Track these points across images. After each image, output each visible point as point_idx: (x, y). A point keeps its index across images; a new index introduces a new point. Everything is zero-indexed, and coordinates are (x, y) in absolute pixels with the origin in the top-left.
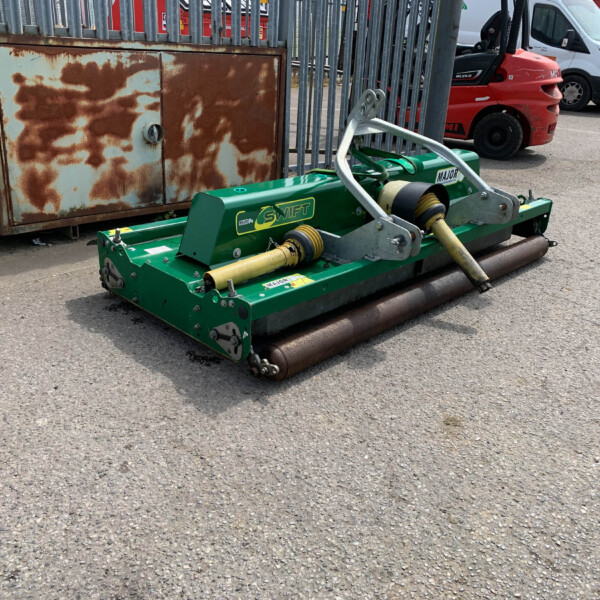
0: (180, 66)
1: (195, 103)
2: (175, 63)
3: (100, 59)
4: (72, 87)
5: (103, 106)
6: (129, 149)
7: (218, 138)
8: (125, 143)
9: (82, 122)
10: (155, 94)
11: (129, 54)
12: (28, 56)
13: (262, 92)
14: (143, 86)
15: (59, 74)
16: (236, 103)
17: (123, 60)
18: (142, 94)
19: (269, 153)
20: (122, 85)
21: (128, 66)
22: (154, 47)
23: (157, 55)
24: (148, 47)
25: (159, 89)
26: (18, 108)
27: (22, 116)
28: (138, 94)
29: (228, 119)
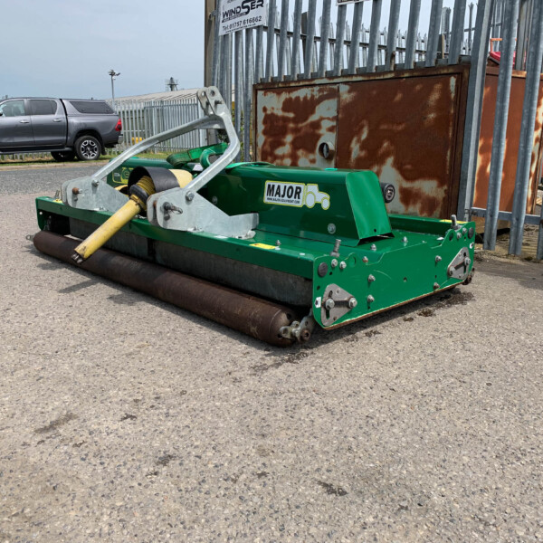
0: (353, 94)
1: (362, 127)
2: (349, 92)
3: (302, 94)
4: (286, 114)
5: (301, 128)
6: (314, 161)
7: (381, 161)
8: (311, 157)
9: (289, 138)
10: (333, 119)
11: (318, 88)
12: (269, 95)
13: (432, 116)
14: (326, 112)
15: (281, 106)
16: (400, 128)
17: (314, 93)
18: (324, 119)
20: (313, 112)
21: (317, 97)
22: (335, 81)
23: (336, 87)
24: (332, 81)
25: (335, 114)
26: (263, 127)
27: (264, 133)
28: (322, 119)
29: (392, 142)
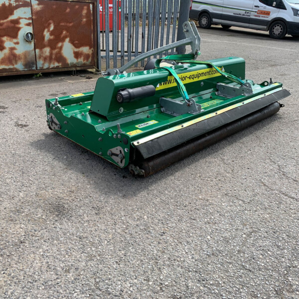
0: (41, 6)
1: (50, 24)
2: (38, 4)
5: (3, 23)
6: (17, 43)
7: (63, 40)
8: (15, 40)
10: (29, 19)
13: (85, 20)
14: (23, 14)
16: (71, 25)
17: (12, 2)
18: (22, 18)
19: (90, 48)
20: (12, 14)
21: (15, 5)
23: (29, 1)
25: (31, 16)
28: (20, 18)
29: (67, 31)
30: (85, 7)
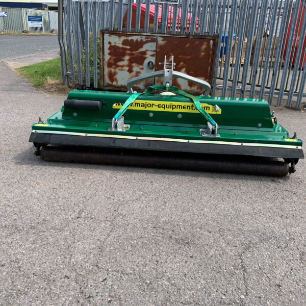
0: (164, 42)
1: (170, 55)
2: (163, 40)
3: (135, 38)
4: (125, 47)
5: (135, 54)
6: (142, 69)
8: (141, 67)
9: (127, 58)
10: (154, 51)
11: (145, 37)
12: (113, 36)
13: (203, 54)
14: (150, 48)
16: (189, 57)
17: (143, 39)
18: (148, 50)
20: (142, 47)
21: (145, 41)
22: (155, 35)
23: (156, 38)
24: (153, 35)
25: (155, 49)
26: (109, 51)
27: (109, 54)
28: (147, 50)
29: (184, 63)
30: (205, 43)
